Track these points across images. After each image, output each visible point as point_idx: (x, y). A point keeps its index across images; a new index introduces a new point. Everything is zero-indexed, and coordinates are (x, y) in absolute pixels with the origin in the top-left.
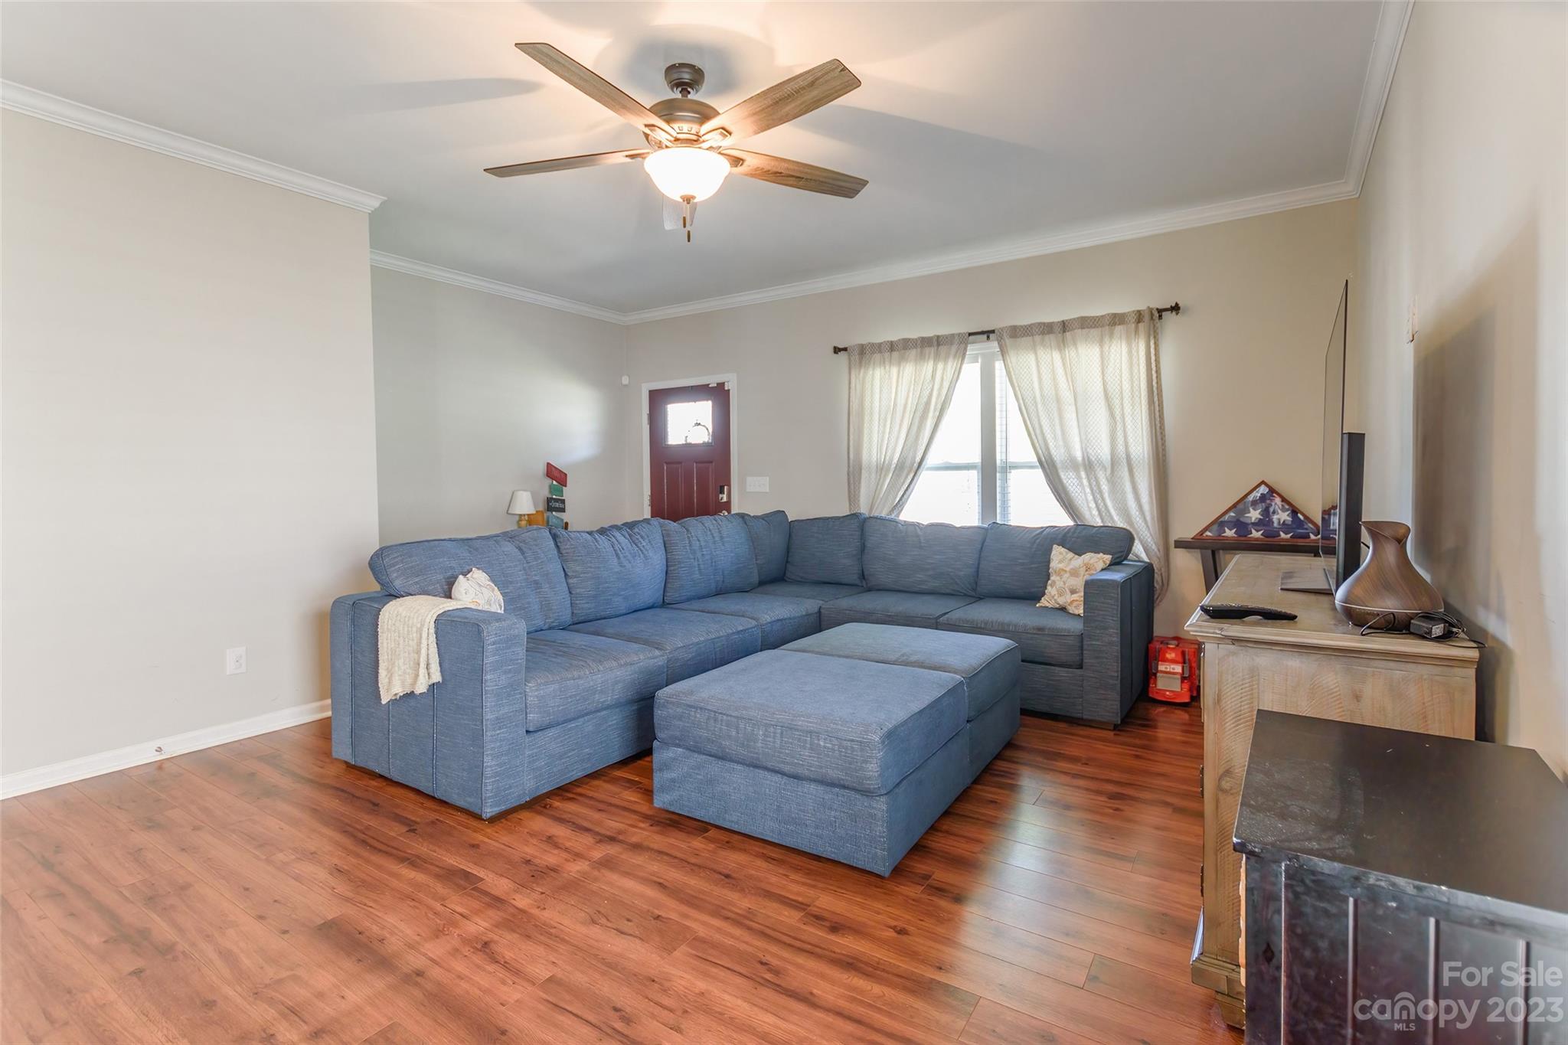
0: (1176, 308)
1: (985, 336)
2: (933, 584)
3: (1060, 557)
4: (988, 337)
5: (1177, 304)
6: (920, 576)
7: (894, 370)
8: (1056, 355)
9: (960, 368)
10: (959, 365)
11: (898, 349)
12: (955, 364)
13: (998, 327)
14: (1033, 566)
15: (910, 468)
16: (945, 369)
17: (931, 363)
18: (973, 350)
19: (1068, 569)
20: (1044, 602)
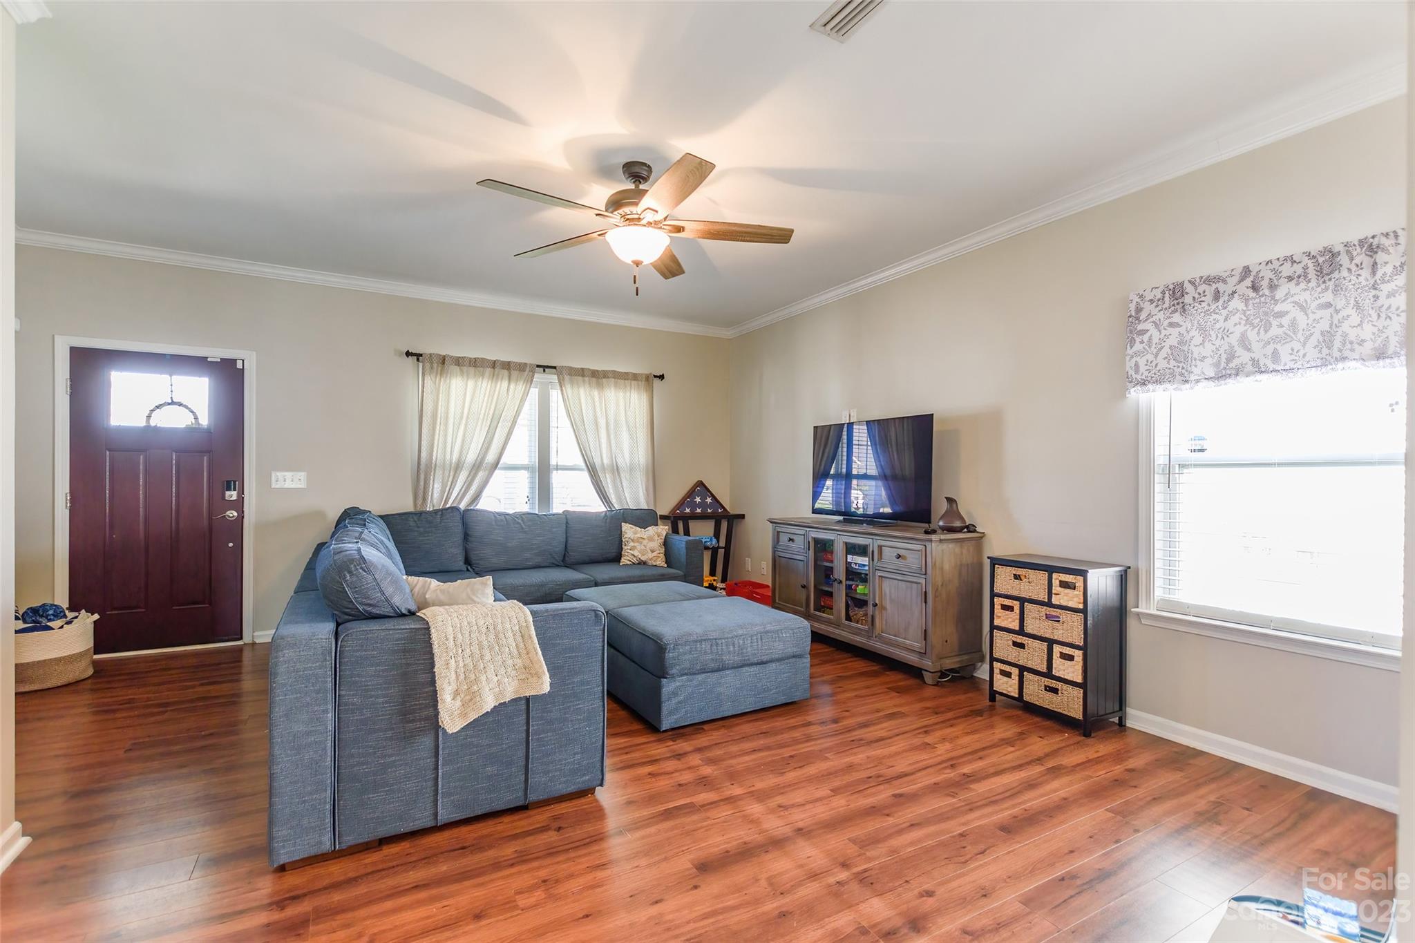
0: (662, 377)
1: (542, 369)
2: (538, 560)
3: (629, 530)
4: (544, 371)
5: (663, 375)
6: (528, 555)
7: (471, 383)
8: (596, 393)
9: (529, 390)
10: (528, 388)
11: (476, 365)
12: (524, 387)
13: (559, 365)
14: (610, 538)
15: (485, 467)
16: (518, 388)
17: (505, 383)
18: (538, 378)
19: (645, 537)
20: (624, 561)
